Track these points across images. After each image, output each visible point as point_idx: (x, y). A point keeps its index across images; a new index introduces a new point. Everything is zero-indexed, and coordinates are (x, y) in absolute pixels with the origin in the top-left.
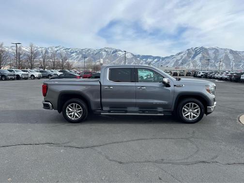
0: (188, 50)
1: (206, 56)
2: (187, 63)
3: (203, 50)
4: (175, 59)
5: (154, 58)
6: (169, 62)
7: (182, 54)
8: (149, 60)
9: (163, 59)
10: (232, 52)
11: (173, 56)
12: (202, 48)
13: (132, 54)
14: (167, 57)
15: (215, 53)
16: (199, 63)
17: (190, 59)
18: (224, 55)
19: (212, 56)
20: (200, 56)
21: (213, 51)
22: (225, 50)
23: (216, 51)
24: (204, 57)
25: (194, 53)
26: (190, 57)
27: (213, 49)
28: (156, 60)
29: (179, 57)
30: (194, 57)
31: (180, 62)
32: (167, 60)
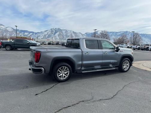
0: (51, 29)
1: (61, 33)
2: (51, 37)
3: (59, 30)
4: (44, 34)
5: (30, 32)
6: (40, 36)
7: (48, 32)
8: (26, 34)
9: (36, 33)
10: (74, 32)
11: (42, 32)
12: (59, 29)
13: (12, 28)
14: (38, 33)
15: (65, 32)
16: (58, 37)
17: (53, 35)
18: (70, 34)
19: (65, 34)
20: (58, 33)
21: (65, 31)
22: (71, 31)
23: (66, 31)
24: (60, 34)
25: (55, 31)
26: (52, 34)
27: (65, 30)
28: (31, 34)
29: (46, 33)
30: (55, 34)
31: (47, 36)
32: (39, 34)
